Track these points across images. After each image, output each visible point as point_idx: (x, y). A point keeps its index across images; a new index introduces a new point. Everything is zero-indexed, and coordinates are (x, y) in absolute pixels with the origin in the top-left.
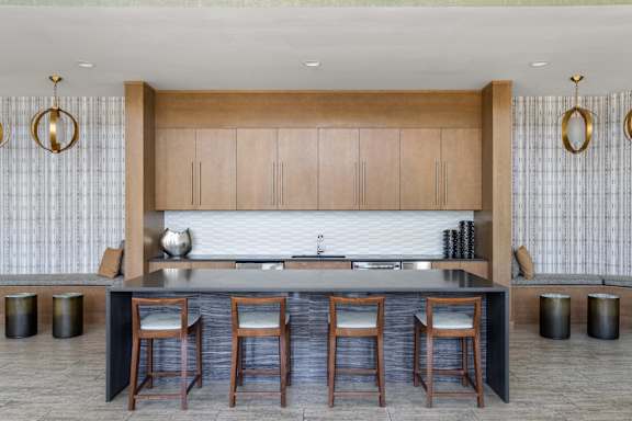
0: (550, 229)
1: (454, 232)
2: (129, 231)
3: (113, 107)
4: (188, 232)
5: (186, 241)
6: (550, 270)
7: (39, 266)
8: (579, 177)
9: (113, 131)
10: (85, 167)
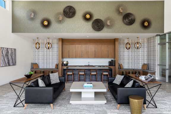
0: (126, 61)
1: (110, 62)
2: (59, 61)
3: (55, 41)
4: (67, 61)
5: (67, 63)
6: (126, 68)
7: (43, 67)
8: (131, 53)
9: (55, 45)
10: (51, 51)
